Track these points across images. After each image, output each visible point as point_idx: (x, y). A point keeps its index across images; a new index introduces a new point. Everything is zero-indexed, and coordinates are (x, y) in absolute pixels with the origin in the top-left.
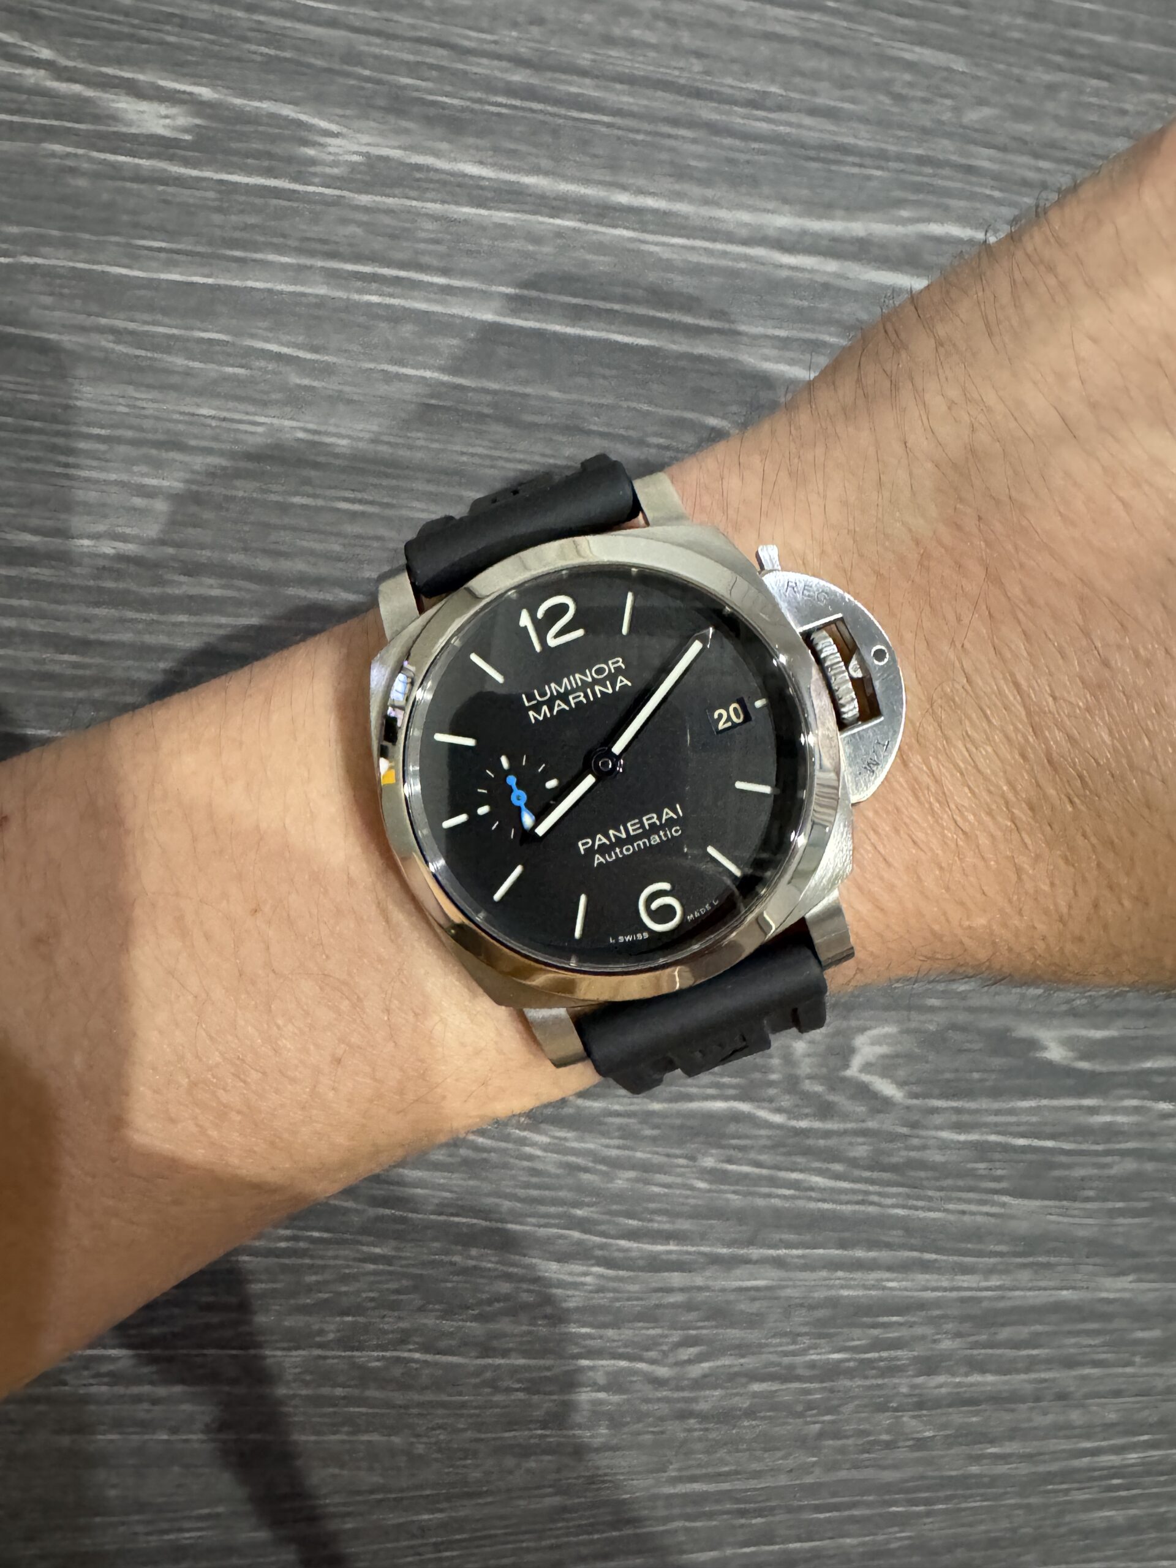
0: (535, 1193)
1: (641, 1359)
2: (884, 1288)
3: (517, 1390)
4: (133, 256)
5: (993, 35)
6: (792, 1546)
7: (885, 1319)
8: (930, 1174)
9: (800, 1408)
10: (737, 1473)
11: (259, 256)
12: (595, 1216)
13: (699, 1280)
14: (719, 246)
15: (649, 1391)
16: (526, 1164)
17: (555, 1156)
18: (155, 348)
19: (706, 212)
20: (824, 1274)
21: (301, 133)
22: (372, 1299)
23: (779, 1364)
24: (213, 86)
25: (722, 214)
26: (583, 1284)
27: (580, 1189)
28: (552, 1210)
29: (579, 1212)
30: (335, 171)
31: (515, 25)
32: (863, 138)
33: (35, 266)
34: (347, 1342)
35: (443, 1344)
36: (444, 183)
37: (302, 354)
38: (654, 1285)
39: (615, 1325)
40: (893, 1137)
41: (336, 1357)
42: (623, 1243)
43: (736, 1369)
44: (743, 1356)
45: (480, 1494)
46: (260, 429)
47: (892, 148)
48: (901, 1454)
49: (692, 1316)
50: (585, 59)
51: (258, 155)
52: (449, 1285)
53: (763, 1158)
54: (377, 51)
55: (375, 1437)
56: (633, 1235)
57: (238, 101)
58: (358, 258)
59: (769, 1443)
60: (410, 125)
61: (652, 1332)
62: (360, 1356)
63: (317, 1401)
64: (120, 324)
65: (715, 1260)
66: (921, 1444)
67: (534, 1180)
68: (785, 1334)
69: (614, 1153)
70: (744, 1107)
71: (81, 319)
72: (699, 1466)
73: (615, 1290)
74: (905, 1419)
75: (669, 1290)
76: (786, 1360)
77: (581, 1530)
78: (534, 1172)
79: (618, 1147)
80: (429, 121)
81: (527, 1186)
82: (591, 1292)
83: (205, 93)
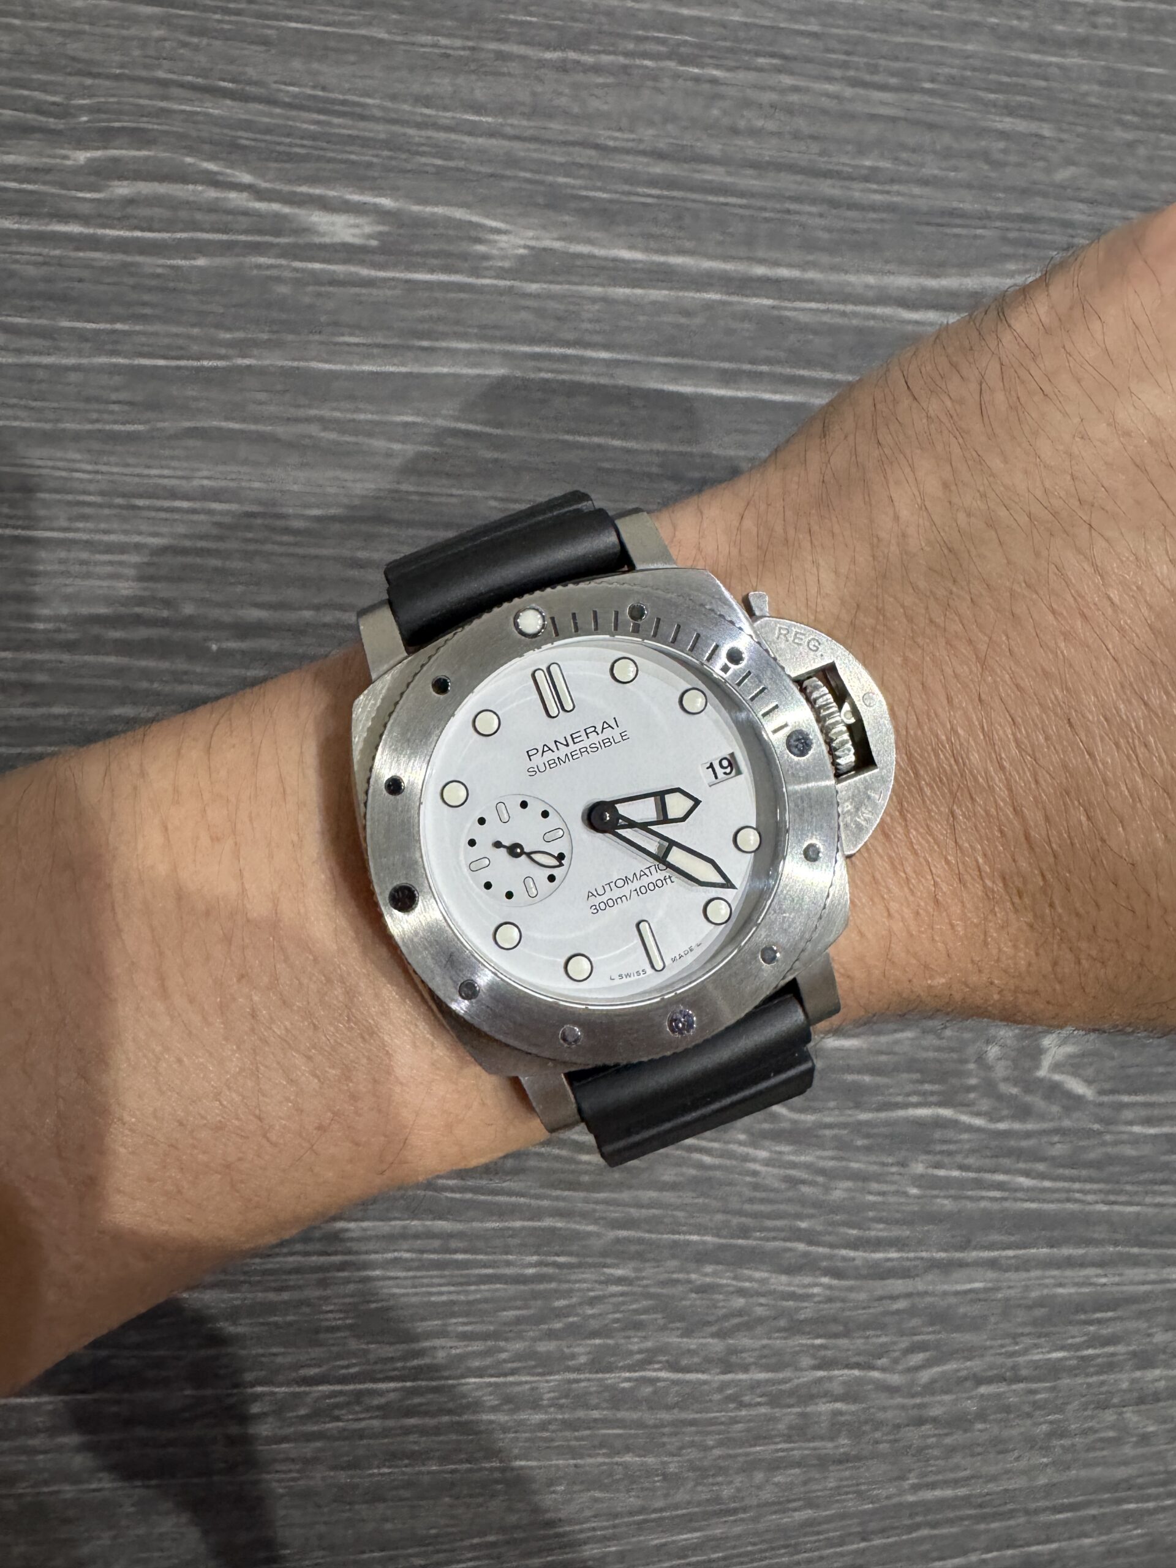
0: (762, 1208)
1: (872, 1368)
2: (1095, 1285)
3: (759, 1404)
4: (335, 351)
5: (1074, 102)
6: (1034, 1549)
7: (1098, 1315)
8: (1127, 1169)
9: (1027, 1409)
10: (973, 1477)
11: (444, 344)
12: (819, 1228)
13: (920, 1285)
14: (850, 308)
15: (883, 1399)
16: (748, 1179)
17: (775, 1171)
18: (356, 433)
19: (834, 277)
20: (1035, 1273)
21: (472, 233)
22: (617, 1321)
23: (1002, 1366)
24: (391, 196)
25: (852, 278)
26: (813, 1295)
27: (803, 1201)
28: (779, 1223)
29: (803, 1225)
30: (507, 264)
31: (651, 123)
32: (968, 203)
33: (249, 367)
34: (598, 1364)
35: (684, 1362)
36: (603, 268)
37: (488, 430)
38: (879, 1292)
39: (846, 1334)
40: (1090, 1134)
41: (587, 1381)
42: (844, 1252)
43: (964, 1373)
44: (969, 1359)
45: (735, 1511)
46: (454, 500)
47: (996, 209)
48: (1128, 1450)
49: (915, 1322)
50: (715, 149)
51: (436, 255)
52: (688, 1303)
53: (971, 1161)
54: (535, 155)
55: (628, 1458)
56: (855, 1244)
57: (416, 208)
58: (532, 341)
59: (999, 1446)
60: (567, 218)
61: (883, 1339)
62: (611, 1378)
63: (571, 1425)
64: (326, 413)
65: (934, 1265)
66: (1145, 1439)
67: (758, 1195)
68: (1007, 1335)
69: (831, 1164)
70: (946, 1113)
71: (293, 412)
72: (938, 1472)
73: (843, 1300)
74: (1128, 1415)
75: (894, 1298)
76: (1009, 1362)
77: (830, 1542)
78: (756, 1187)
79: (833, 1158)
80: (584, 213)
81: (751, 1200)
82: (820, 1302)
83: (386, 202)
